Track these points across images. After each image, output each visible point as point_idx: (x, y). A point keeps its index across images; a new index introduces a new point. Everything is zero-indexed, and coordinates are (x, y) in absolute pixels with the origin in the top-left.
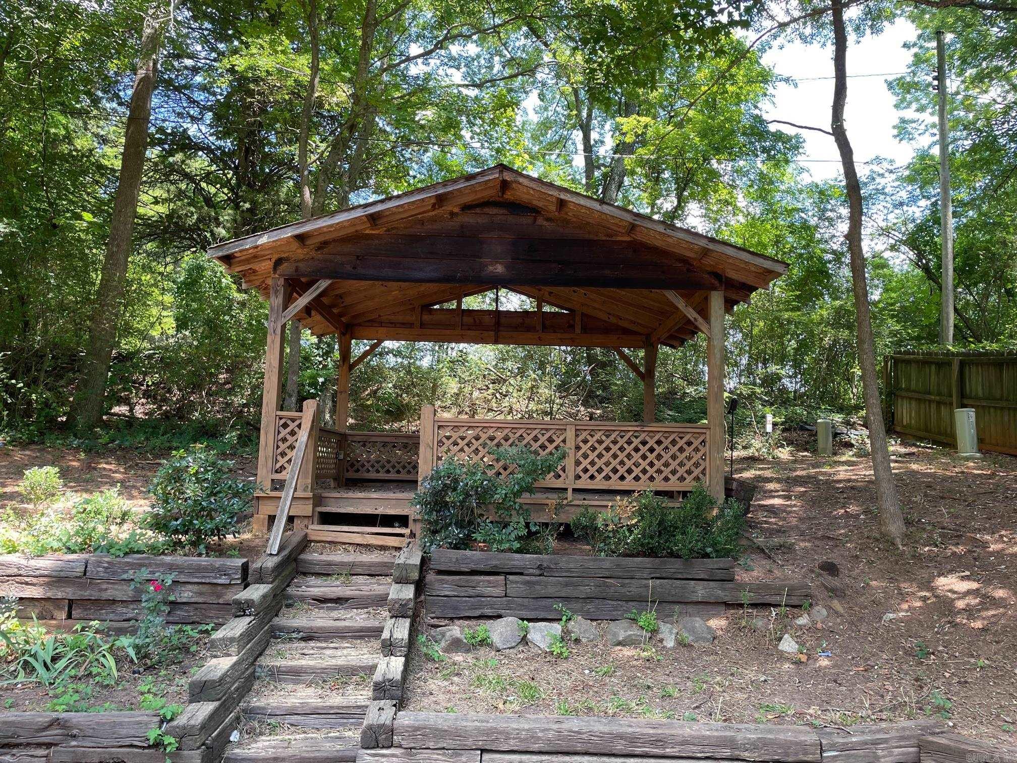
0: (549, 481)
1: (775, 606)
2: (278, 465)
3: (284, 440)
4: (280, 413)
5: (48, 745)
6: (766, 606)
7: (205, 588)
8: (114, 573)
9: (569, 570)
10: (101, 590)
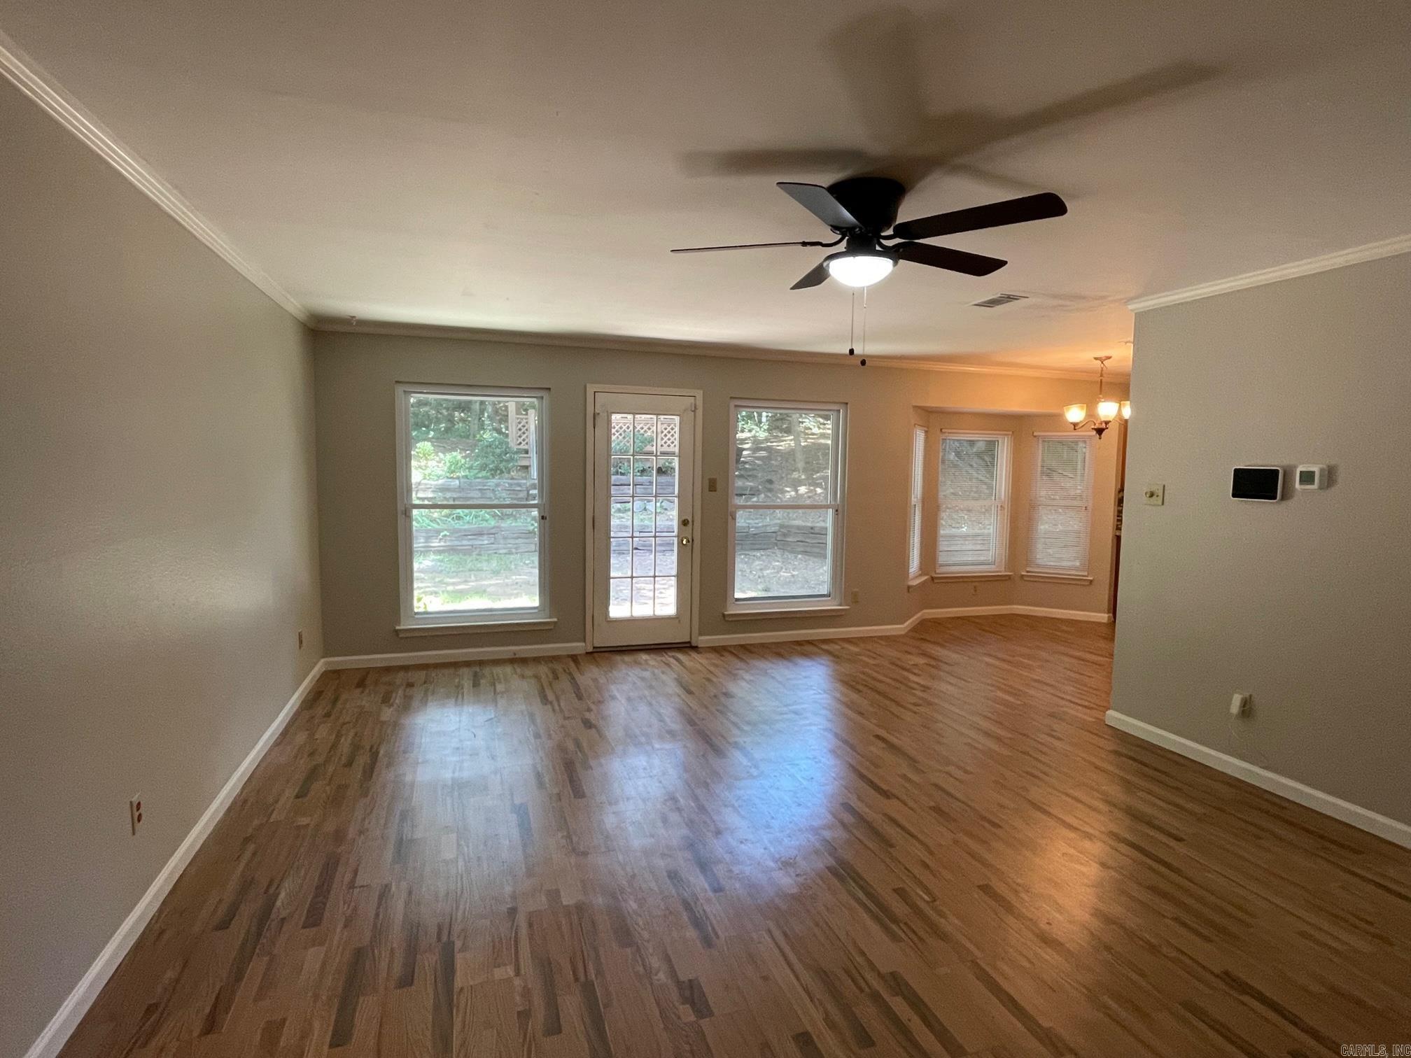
0: (648, 448)
1: (745, 495)
2: (518, 442)
3: (520, 430)
4: (518, 416)
5: (494, 534)
6: (741, 495)
7: (512, 492)
8: (472, 487)
9: (662, 483)
10: (468, 493)
